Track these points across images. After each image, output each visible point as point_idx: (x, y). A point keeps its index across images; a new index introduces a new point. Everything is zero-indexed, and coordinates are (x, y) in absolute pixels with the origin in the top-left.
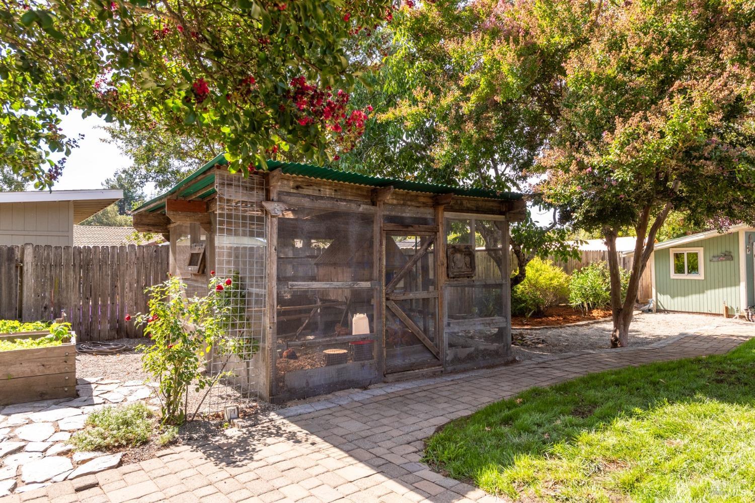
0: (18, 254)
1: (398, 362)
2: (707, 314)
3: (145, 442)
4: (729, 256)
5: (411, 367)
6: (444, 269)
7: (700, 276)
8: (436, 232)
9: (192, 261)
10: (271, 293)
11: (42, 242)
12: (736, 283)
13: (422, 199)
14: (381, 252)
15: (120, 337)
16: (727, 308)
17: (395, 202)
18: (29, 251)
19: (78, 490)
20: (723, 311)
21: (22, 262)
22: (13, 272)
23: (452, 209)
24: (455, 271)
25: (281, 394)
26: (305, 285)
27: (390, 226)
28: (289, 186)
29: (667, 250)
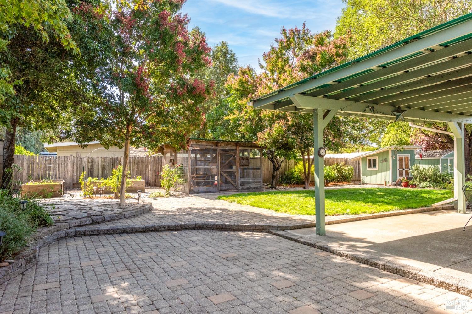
1: (224, 188)
2: (379, 184)
3: (163, 197)
4: (386, 160)
5: (228, 190)
6: (239, 164)
7: (376, 169)
8: (236, 153)
9: (171, 161)
10: (189, 169)
12: (388, 170)
13: (232, 144)
14: (219, 159)
16: (385, 182)
17: (224, 145)
18: (122, 158)
20: (384, 184)
21: (120, 162)
23: (242, 147)
24: (243, 164)
25: (191, 192)
26: (197, 167)
27: (222, 152)
28: (194, 143)
29: (365, 158)
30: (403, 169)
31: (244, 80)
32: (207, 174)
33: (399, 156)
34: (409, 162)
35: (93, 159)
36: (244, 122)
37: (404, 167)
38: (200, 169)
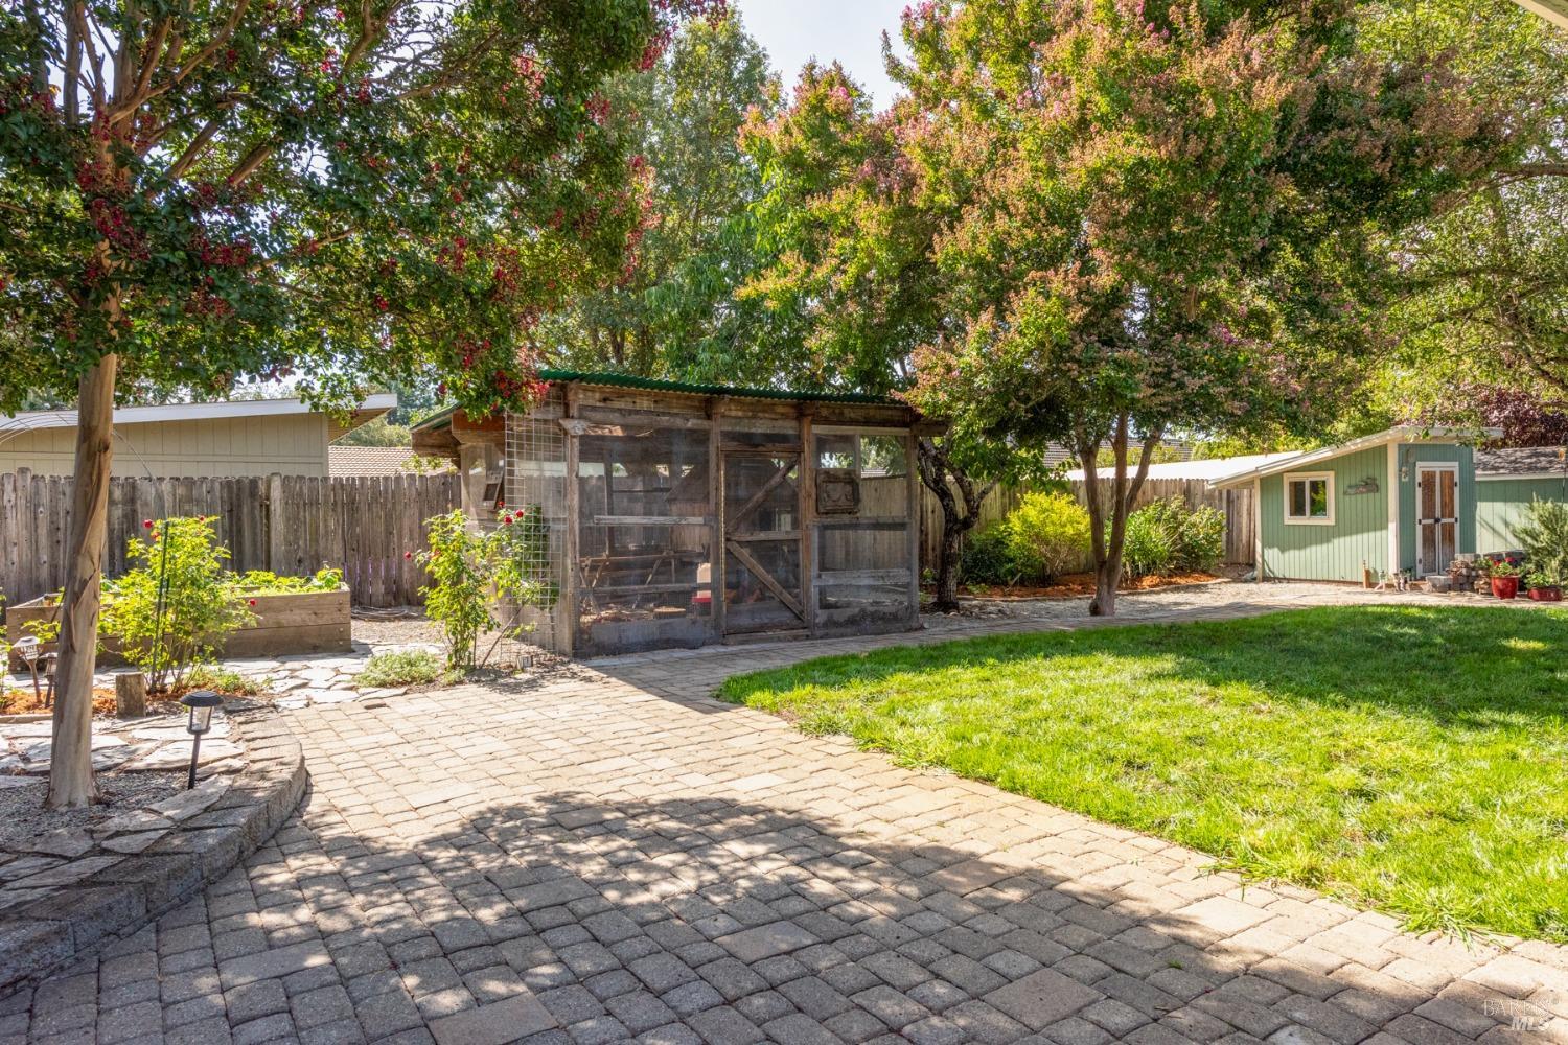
0: (262, 488)
1: (745, 621)
2: (1339, 582)
3: (430, 681)
4: (1372, 485)
5: (762, 628)
6: (812, 502)
7: (1329, 520)
8: (799, 452)
9: (488, 493)
10: (572, 529)
11: (293, 471)
12: (1382, 525)
13: (780, 409)
14: (718, 480)
15: (398, 604)
16: (1368, 572)
17: (740, 414)
18: (276, 483)
19: (367, 708)
20: (1362, 578)
21: (268, 498)
22: (257, 512)
23: (827, 421)
24: (829, 505)
25: (587, 648)
26: (615, 520)
27: (733, 445)
28: (594, 399)
29: (1280, 475)
30: (1437, 521)
31: (829, 105)
32: (658, 550)
33: (1422, 467)
34: (1457, 490)
35: (133, 486)
36: (830, 308)
37: (1438, 514)
38: (628, 529)
